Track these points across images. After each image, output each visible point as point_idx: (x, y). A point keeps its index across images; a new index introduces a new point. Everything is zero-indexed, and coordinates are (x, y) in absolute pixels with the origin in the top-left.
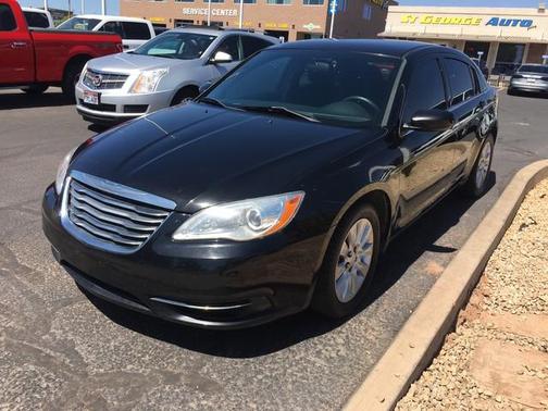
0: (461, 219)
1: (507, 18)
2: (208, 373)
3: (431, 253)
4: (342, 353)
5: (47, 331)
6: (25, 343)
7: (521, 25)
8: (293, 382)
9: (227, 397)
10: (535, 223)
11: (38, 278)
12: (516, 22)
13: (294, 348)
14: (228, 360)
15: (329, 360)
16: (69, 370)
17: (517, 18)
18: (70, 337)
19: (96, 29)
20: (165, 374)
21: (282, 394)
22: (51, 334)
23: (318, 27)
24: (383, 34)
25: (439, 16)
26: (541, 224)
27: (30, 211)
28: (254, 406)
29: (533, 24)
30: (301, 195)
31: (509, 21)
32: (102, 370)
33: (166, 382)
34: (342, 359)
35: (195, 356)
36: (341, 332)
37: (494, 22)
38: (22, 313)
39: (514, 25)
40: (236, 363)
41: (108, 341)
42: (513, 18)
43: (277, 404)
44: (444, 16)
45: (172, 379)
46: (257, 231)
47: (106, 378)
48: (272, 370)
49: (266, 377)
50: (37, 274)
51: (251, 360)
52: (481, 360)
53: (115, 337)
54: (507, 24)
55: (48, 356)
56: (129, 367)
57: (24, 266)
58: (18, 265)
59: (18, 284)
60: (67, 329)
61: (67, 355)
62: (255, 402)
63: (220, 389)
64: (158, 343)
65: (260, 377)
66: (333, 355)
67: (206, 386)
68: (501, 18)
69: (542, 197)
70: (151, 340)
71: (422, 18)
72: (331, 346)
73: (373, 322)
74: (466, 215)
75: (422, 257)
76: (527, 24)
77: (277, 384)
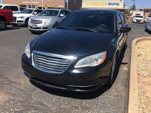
0: (124, 55)
1: (113, 3)
2: (85, 105)
3: (122, 65)
4: (116, 94)
5: (32, 100)
6: (27, 104)
7: (116, 5)
8: (109, 104)
9: (94, 110)
10: (141, 55)
11: (19, 84)
12: (115, 4)
13: (103, 94)
14: (88, 100)
15: (114, 96)
16: (46, 110)
17: (115, 3)
18: (40, 100)
19: (2, 8)
20: (74, 106)
21: (108, 107)
22: (34, 100)
23: (63, 6)
24: (82, 8)
25: (96, 3)
26: (142, 55)
27: (5, 64)
28: (102, 112)
29: (119, 4)
30: (105, 52)
31: (113, 4)
32: (55, 109)
33: (75, 109)
34: (117, 95)
35: (79, 100)
36: (112, 88)
37: (109, 4)
38: (21, 95)
39: (115, 5)
40: (91, 101)
41: (52, 100)
42: (114, 3)
43: (108, 110)
44: (97, 3)
45: (76, 108)
46: (97, 63)
47: (57, 111)
48: (101, 101)
49: (101, 103)
50: (18, 83)
51: (94, 99)
52: (146, 91)
53: (53, 98)
54: (113, 5)
55: (36, 107)
56: (62, 106)
57: (13, 81)
58: (11, 81)
59: (14, 87)
60: (38, 98)
61: (42, 106)
62: (102, 111)
63: (91, 109)
64: (67, 98)
65: (99, 103)
66: (115, 95)
67: (87, 108)
68: (111, 3)
69: (139, 48)
70: (64, 98)
71: (91, 3)
72: (112, 92)
73: (119, 85)
74: (125, 54)
75: (121, 66)
76: (118, 4)
77: (105, 105)
